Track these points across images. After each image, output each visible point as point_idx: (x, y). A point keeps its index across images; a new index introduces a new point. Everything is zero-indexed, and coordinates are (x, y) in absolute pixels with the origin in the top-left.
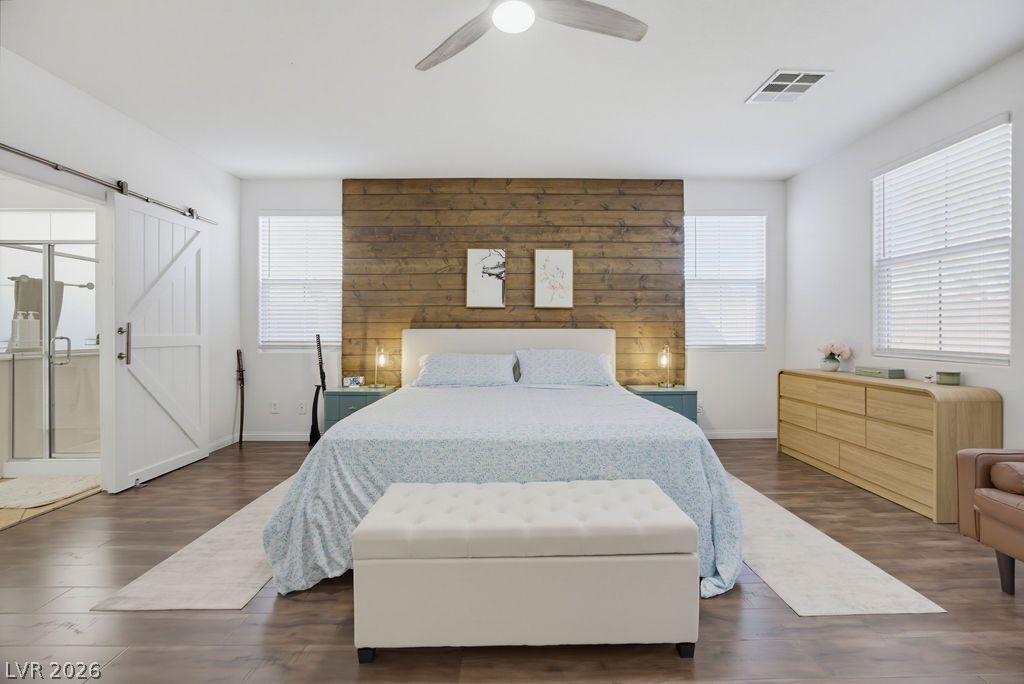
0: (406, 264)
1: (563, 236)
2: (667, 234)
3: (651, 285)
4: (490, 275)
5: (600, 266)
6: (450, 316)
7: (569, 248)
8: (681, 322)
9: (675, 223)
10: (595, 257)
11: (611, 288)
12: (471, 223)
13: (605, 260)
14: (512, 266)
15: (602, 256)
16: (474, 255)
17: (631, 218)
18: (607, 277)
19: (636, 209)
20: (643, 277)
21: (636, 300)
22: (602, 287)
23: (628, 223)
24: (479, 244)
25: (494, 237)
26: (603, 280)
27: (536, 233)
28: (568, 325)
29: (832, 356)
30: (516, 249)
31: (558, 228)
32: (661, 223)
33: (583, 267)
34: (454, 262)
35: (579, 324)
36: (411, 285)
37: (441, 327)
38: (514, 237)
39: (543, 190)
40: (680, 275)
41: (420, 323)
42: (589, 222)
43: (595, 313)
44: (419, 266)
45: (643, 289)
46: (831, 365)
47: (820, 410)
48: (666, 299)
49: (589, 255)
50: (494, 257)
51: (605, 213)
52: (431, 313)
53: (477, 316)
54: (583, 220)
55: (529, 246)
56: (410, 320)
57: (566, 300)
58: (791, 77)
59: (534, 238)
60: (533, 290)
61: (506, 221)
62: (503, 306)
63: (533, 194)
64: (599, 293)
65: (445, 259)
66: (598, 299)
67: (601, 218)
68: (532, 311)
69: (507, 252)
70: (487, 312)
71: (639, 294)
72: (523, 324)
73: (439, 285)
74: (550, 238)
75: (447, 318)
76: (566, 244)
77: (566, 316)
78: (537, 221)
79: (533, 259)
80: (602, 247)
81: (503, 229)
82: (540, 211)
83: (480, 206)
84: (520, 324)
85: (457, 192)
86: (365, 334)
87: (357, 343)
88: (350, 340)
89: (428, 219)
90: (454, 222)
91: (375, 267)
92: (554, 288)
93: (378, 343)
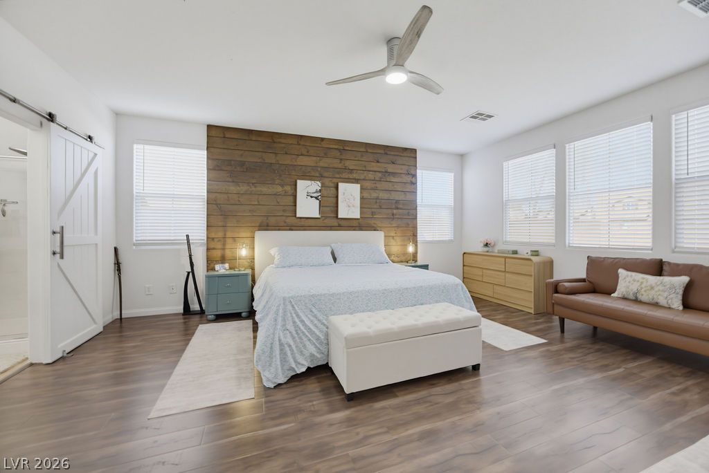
0: (255, 187)
1: (355, 176)
2: (408, 179)
3: (401, 206)
4: (312, 197)
5: (374, 195)
6: (285, 222)
7: (357, 183)
8: (415, 227)
9: (413, 172)
10: (372, 189)
11: (381, 208)
12: (299, 163)
13: (377, 191)
14: (325, 193)
15: (375, 189)
16: (301, 184)
17: (391, 168)
18: (378, 201)
19: (393, 163)
20: (397, 202)
21: (393, 215)
22: (375, 207)
23: (389, 170)
24: (304, 177)
25: (313, 174)
26: (376, 202)
27: (338, 173)
28: (357, 228)
29: (486, 245)
30: (327, 181)
31: (351, 171)
32: (406, 172)
33: (366, 195)
34: (288, 188)
35: (364, 228)
36: (258, 202)
37: (279, 230)
38: (326, 174)
39: (343, 147)
40: (415, 202)
41: (265, 227)
42: (369, 168)
43: (372, 222)
44: (264, 189)
45: (397, 208)
46: (486, 249)
47: (485, 271)
48: (408, 214)
49: (369, 188)
50: (314, 186)
51: (378, 164)
52: (272, 221)
53: (303, 222)
54: (365, 167)
55: (335, 180)
56: (258, 225)
57: (356, 214)
59: (337, 176)
60: (337, 207)
61: (322, 164)
62: (318, 216)
63: (337, 149)
64: (373, 210)
65: (282, 186)
66: (373, 213)
67: (374, 166)
68: (336, 220)
69: (322, 184)
70: (309, 220)
71: (395, 211)
72: (331, 228)
73: (278, 203)
74: (347, 177)
75: (282, 224)
76: (356, 181)
77: (355, 223)
78: (340, 166)
79: (337, 188)
80: (375, 183)
81: (319, 169)
82: (341, 159)
83: (305, 153)
84: (329, 228)
85: (290, 142)
86: (225, 235)
87: (219, 241)
88: (213, 239)
89: (270, 158)
90: (288, 162)
91: (233, 188)
92: (349, 206)
93: (235, 241)
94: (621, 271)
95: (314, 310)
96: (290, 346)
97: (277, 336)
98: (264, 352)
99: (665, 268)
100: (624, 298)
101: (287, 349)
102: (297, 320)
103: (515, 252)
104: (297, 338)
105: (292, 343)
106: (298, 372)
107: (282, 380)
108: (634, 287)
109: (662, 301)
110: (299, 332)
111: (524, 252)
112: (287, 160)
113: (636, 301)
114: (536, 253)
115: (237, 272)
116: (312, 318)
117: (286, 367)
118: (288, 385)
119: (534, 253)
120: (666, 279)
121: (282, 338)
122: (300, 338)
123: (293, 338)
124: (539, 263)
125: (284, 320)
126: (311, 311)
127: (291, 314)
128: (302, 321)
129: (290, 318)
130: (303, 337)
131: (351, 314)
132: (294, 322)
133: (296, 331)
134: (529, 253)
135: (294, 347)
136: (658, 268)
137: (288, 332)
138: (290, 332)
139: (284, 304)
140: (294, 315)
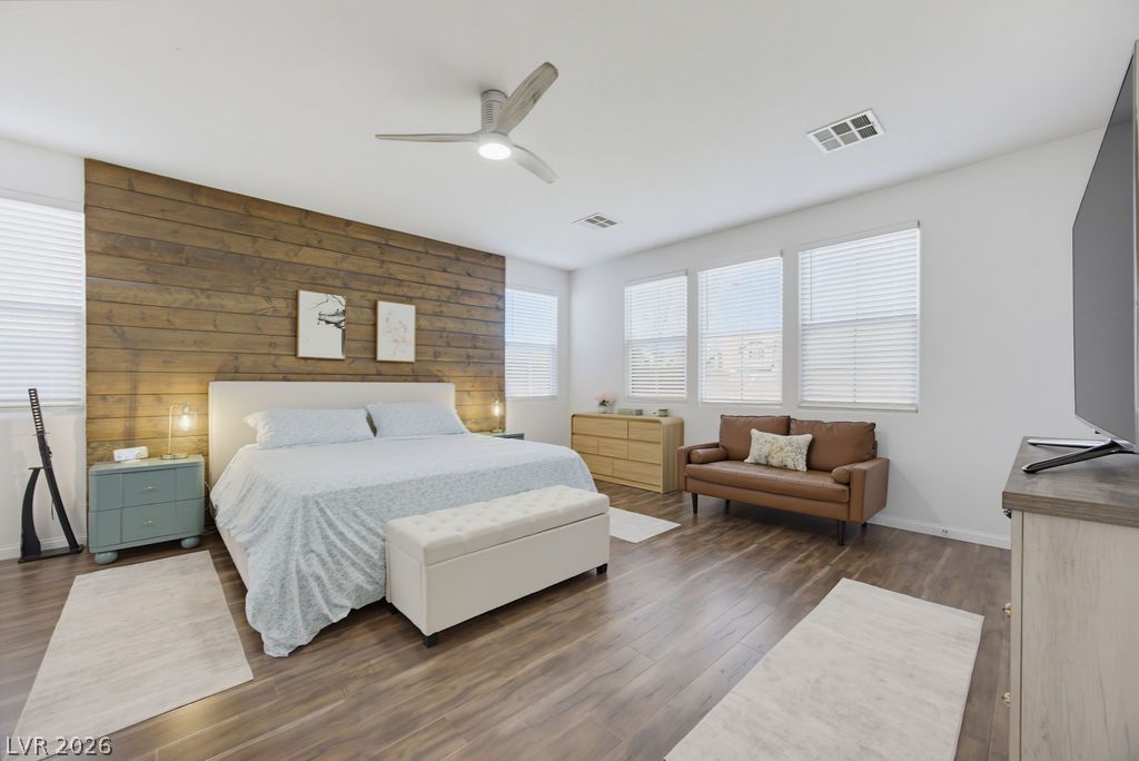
0: (208, 297)
1: (405, 291)
2: (491, 301)
3: (480, 344)
4: (328, 322)
5: (439, 324)
6: (274, 366)
7: (410, 303)
8: (502, 377)
9: (499, 292)
10: (435, 315)
11: (448, 345)
12: (302, 261)
13: (444, 319)
14: (351, 314)
15: (440, 315)
16: (306, 298)
17: (466, 283)
18: (445, 334)
19: (470, 275)
20: (474, 337)
21: (468, 357)
22: (439, 343)
23: (463, 286)
24: (314, 286)
25: (330, 281)
26: (441, 337)
27: (378, 284)
28: (410, 378)
29: (603, 403)
30: (356, 296)
31: (400, 282)
32: (488, 291)
33: (425, 323)
34: (280, 304)
35: (420, 378)
36: (215, 326)
37: (261, 380)
38: (353, 284)
39: (386, 241)
40: (502, 337)
41: (224, 374)
42: (429, 280)
43: (434, 368)
44: (229, 302)
45: (475, 347)
46: (602, 409)
47: (601, 440)
48: (492, 357)
49: (429, 312)
50: (335, 304)
51: (445, 275)
52: (246, 362)
53: (309, 367)
54: (423, 277)
55: (371, 296)
56: (214, 369)
57: (407, 354)
58: (602, 219)
59: (376, 288)
60: (375, 342)
61: (345, 266)
62: (341, 357)
63: (375, 243)
64: (438, 349)
65: (268, 298)
66: (436, 355)
67: (439, 278)
68: (372, 364)
69: (349, 303)
70: (323, 363)
71: (471, 352)
72: (364, 378)
73: (259, 329)
74: (392, 291)
75: (270, 369)
76: (408, 300)
77: (407, 370)
78: (379, 272)
79: (375, 309)
80: (440, 306)
81: (342, 274)
82: (383, 262)
83: (314, 242)
84: (360, 377)
85: (284, 220)
86: (135, 388)
87: (121, 401)
88: (104, 397)
89: (240, 245)
90: (280, 256)
91: (151, 295)
92: (396, 341)
93: (160, 401)
94: (754, 431)
95: (360, 513)
96: (318, 578)
97: (293, 565)
98: (267, 596)
99: (793, 426)
100: (757, 464)
101: (314, 585)
102: (330, 533)
103: (640, 413)
104: (331, 564)
105: (322, 573)
106: (335, 621)
107: (304, 639)
108: (766, 450)
109: (790, 464)
110: (335, 552)
111: (651, 411)
112: (279, 252)
113: (768, 466)
114: (665, 413)
115: (169, 462)
116: (357, 527)
117: (310, 616)
118: (316, 646)
119: (663, 413)
120: (794, 438)
121: (303, 567)
122: (338, 563)
123: (323, 563)
124: (668, 426)
125: (306, 535)
126: (356, 515)
127: (318, 523)
128: (341, 535)
129: (317, 531)
130: (343, 561)
131: (424, 513)
132: (325, 537)
133: (329, 552)
134: (658, 413)
135: (325, 578)
136: (786, 426)
137: (314, 555)
138: (318, 556)
139: (304, 508)
140: (325, 526)
